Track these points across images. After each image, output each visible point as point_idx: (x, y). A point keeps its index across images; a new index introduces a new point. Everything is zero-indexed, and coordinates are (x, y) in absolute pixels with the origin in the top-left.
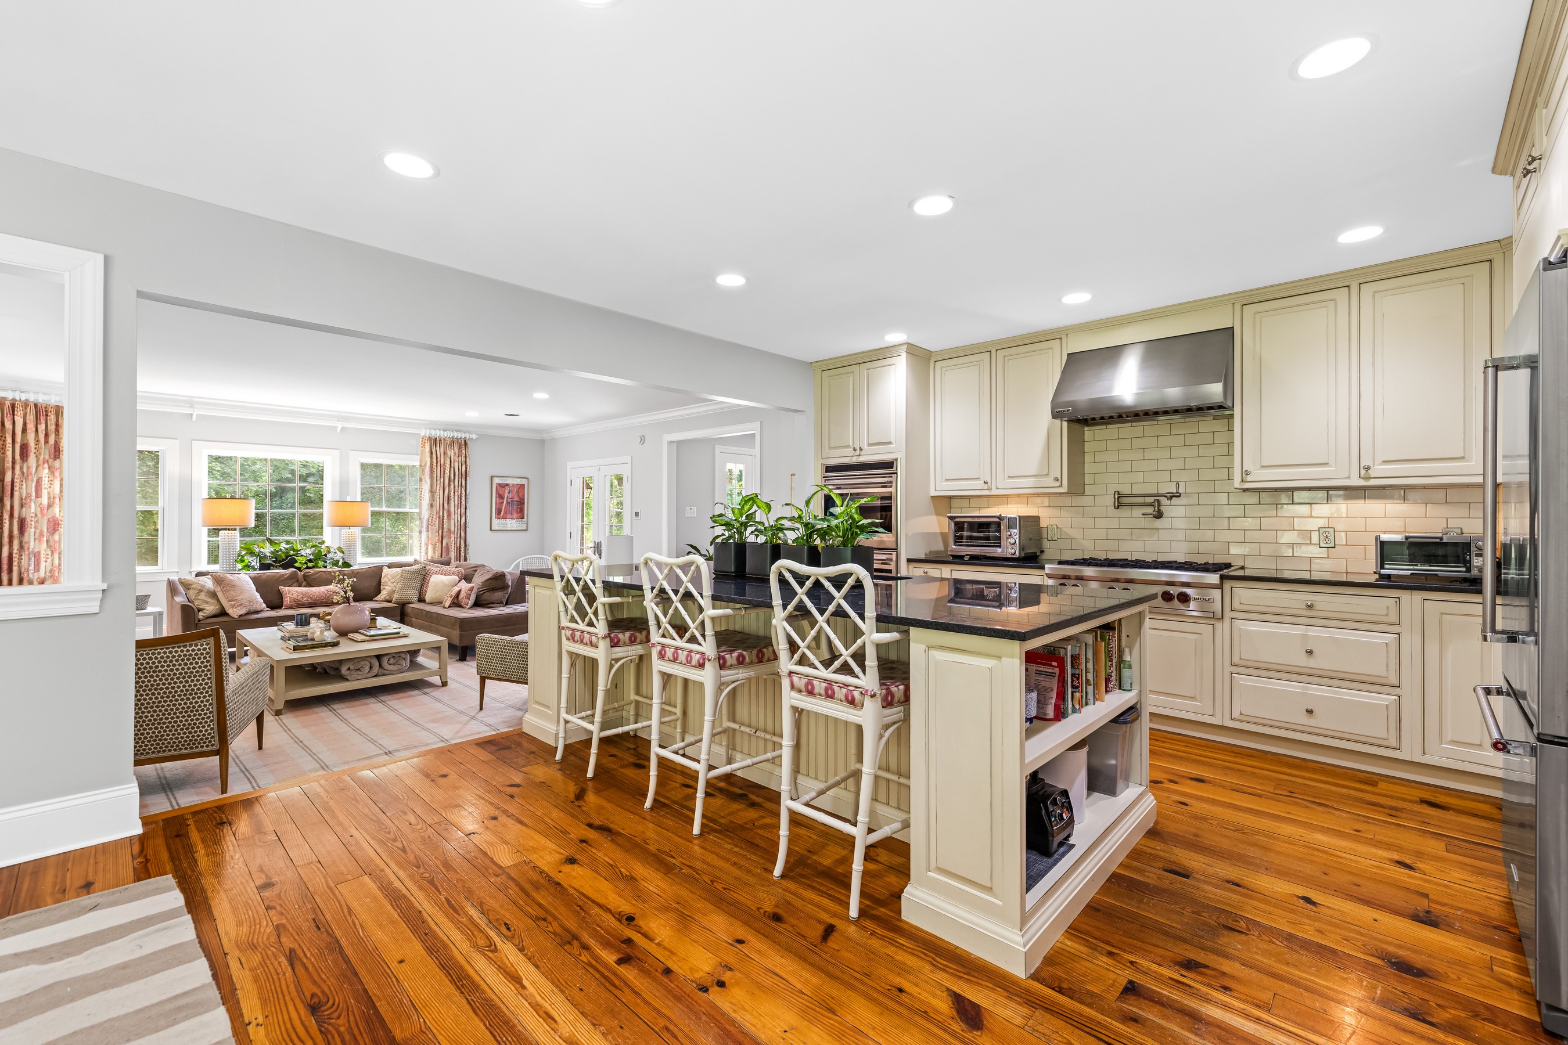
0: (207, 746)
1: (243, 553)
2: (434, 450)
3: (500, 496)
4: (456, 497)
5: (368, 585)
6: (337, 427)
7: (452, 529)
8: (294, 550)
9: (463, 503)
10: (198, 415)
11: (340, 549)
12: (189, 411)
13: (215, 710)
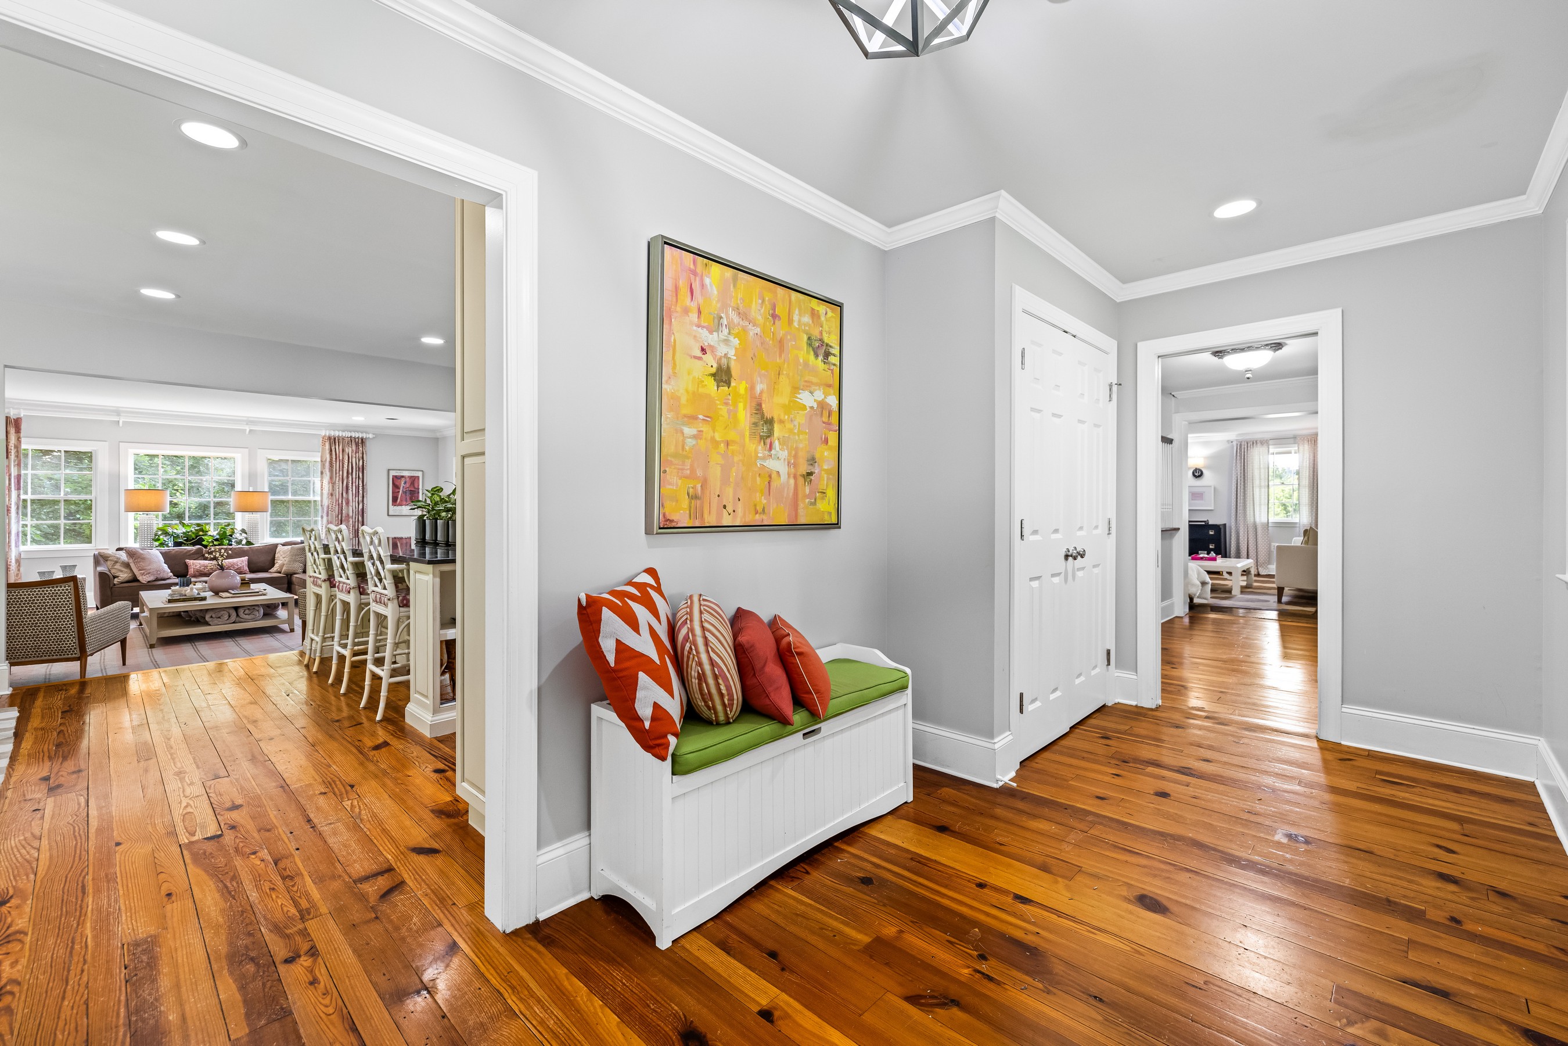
0: (72, 654)
1: (160, 533)
2: (333, 448)
3: (396, 486)
4: (354, 488)
5: (263, 559)
6: (246, 430)
7: (351, 514)
8: (203, 531)
9: (361, 492)
10: (123, 422)
11: (243, 531)
12: (116, 419)
13: (76, 630)
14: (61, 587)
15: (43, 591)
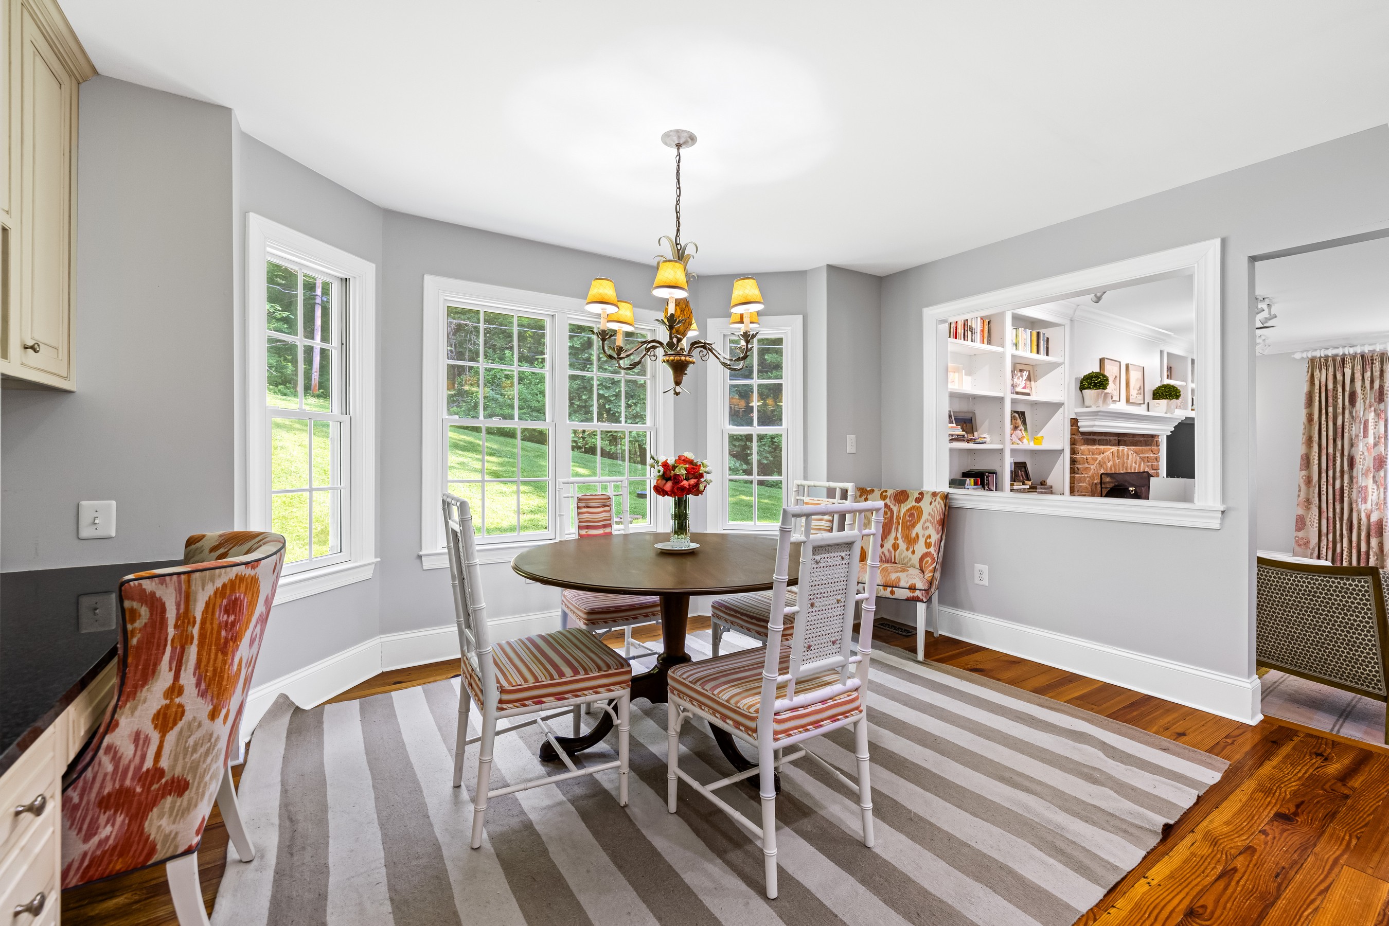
0: (1373, 687)
13: (1379, 652)
14: (1354, 580)
15: (1328, 582)
